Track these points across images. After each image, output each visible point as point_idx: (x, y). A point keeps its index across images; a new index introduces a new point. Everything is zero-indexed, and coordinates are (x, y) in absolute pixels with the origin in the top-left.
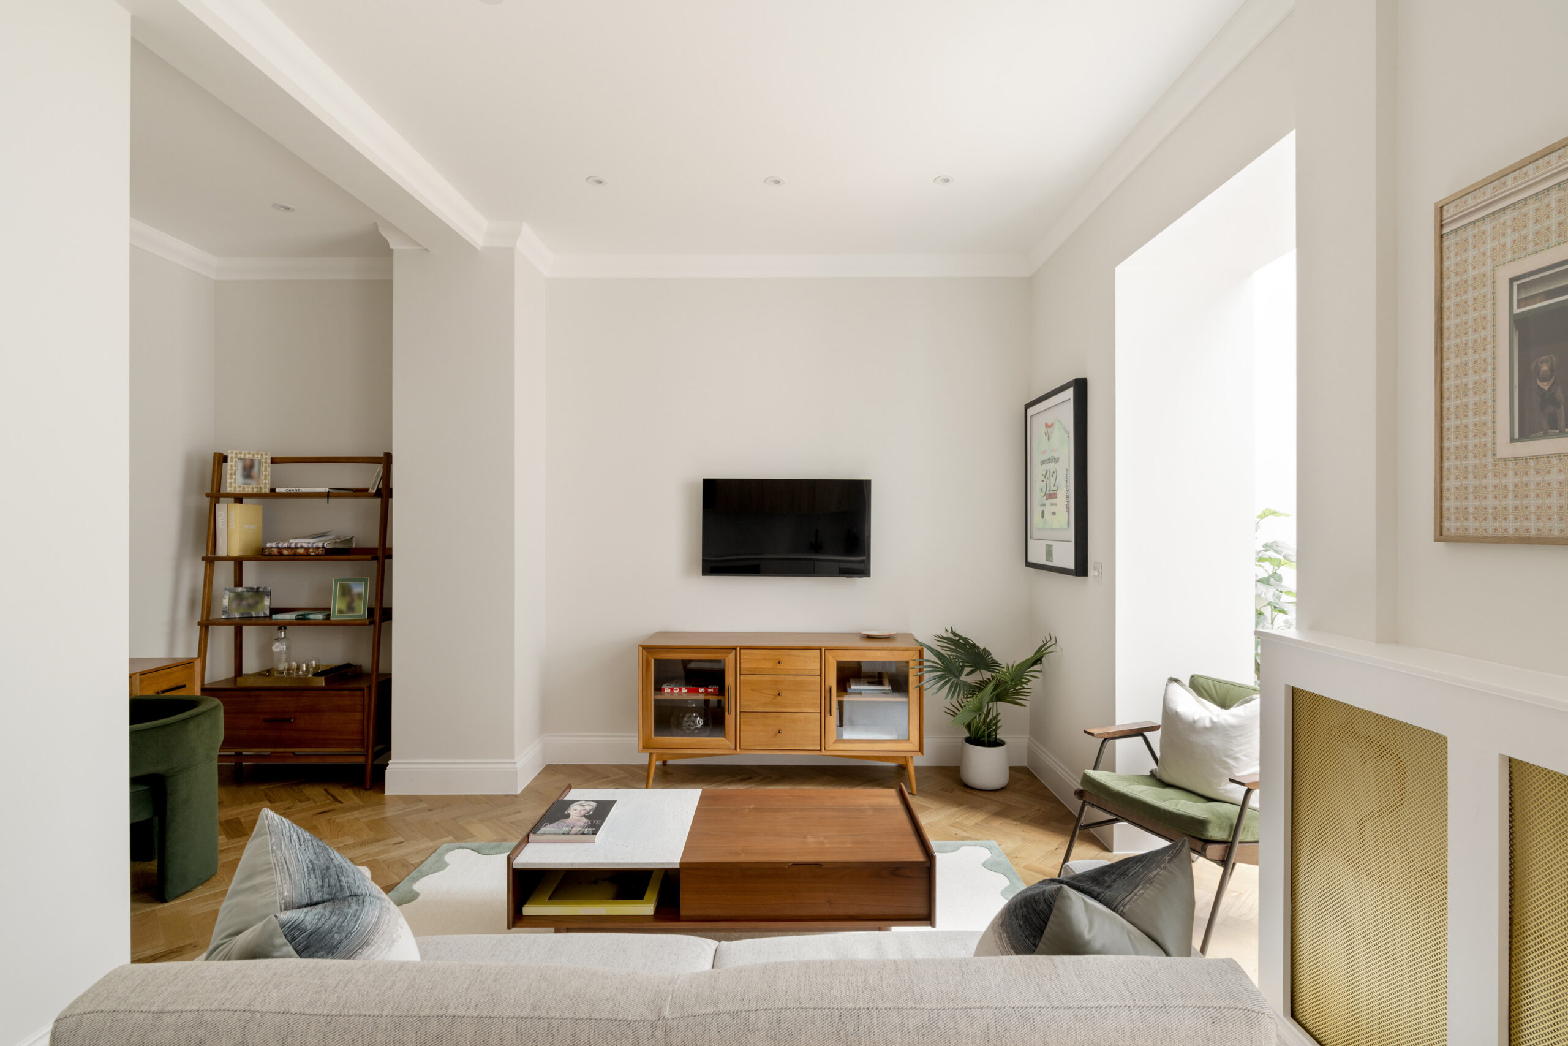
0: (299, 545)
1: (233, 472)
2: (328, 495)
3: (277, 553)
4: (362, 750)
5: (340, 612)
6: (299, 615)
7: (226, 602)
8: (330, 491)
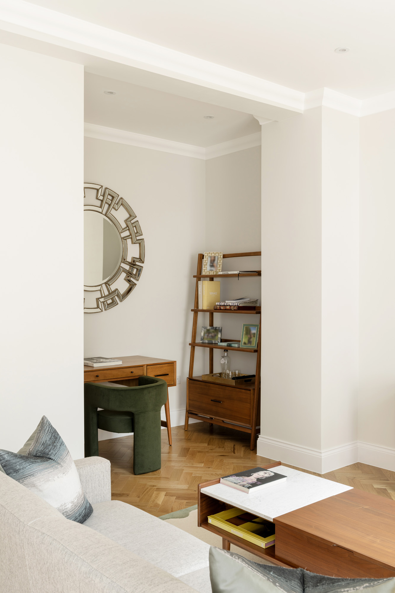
0: (228, 304)
1: (206, 264)
2: (238, 275)
3: (219, 308)
4: (250, 426)
5: (245, 343)
6: (228, 344)
7: (202, 334)
8: (240, 273)
